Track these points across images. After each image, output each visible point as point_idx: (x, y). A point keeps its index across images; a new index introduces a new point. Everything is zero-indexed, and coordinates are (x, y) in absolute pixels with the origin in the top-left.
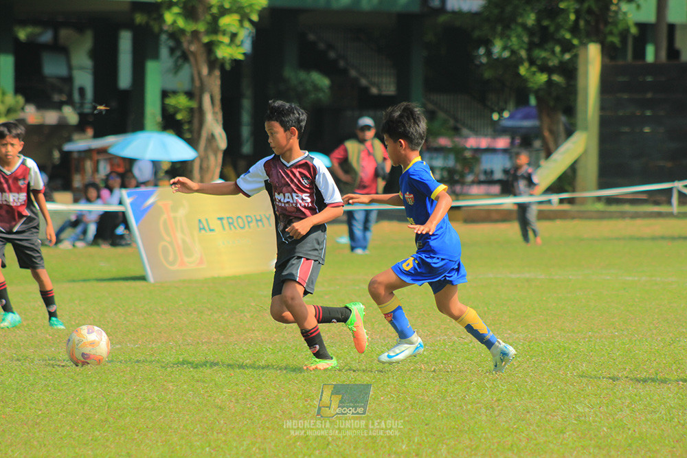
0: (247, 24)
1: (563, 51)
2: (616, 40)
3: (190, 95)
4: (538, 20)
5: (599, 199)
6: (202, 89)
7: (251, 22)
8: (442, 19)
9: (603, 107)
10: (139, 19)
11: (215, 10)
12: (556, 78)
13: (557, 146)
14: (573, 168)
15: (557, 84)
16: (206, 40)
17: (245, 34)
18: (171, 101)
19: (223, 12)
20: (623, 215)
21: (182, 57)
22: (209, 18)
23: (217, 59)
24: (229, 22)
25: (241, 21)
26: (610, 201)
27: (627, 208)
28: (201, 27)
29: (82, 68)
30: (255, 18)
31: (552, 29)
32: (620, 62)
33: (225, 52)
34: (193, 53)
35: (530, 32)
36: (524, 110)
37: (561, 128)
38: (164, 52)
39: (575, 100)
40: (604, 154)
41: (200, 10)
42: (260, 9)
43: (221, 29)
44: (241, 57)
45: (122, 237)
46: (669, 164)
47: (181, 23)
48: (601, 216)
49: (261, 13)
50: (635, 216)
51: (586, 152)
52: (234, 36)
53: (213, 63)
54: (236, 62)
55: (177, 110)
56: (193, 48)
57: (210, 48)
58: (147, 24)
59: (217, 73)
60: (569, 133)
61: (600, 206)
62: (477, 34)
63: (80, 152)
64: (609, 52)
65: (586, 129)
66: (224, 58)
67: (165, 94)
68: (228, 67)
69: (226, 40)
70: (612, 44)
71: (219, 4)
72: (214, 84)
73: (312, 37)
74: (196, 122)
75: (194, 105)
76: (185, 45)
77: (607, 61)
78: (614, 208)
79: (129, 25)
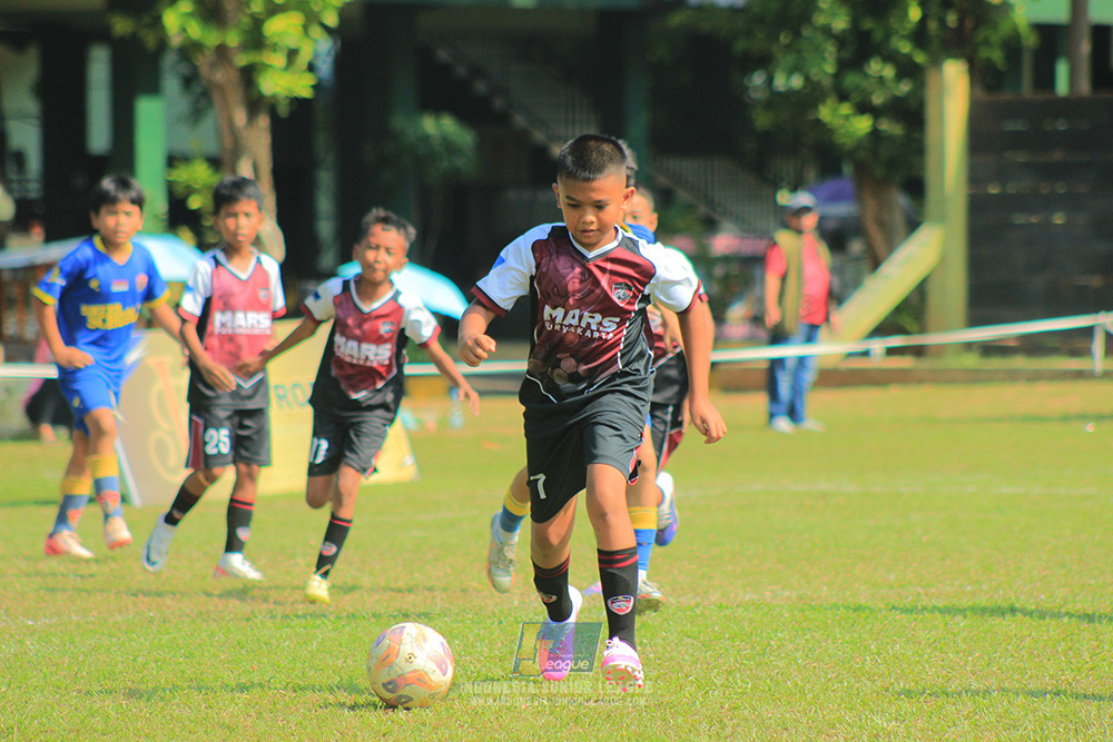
0: (316, 32)
2: (997, 56)
3: (215, 163)
4: (855, 23)
5: (968, 347)
6: (237, 151)
7: (325, 27)
8: (677, 20)
9: (975, 177)
10: (121, 26)
11: (258, 9)
12: (885, 126)
13: (891, 248)
14: (921, 290)
15: (890, 138)
16: (242, 60)
17: (319, 48)
18: (182, 175)
19: (273, 9)
20: (1012, 376)
21: (200, 95)
22: (246, 20)
23: (261, 96)
24: (284, 28)
25: (306, 28)
26: (989, 349)
28: (233, 39)
29: (22, 116)
30: (331, 20)
31: (878, 36)
32: (1007, 96)
33: (284, 83)
34: (220, 88)
35: (841, 40)
36: (833, 184)
37: (898, 219)
38: (171, 83)
39: (922, 167)
40: (977, 265)
41: (230, 6)
42: (339, 5)
43: (267, 42)
44: (307, 94)
46: (1096, 282)
47: (195, 30)
48: (973, 378)
49: (344, 13)
50: (1035, 377)
51: (942, 262)
52: (292, 54)
53: (255, 103)
54: (298, 103)
55: (190, 191)
56: (219, 76)
57: (249, 75)
58: (135, 36)
59: (263, 122)
60: (912, 225)
61: (971, 361)
62: (740, 46)
63: (15, 270)
64: (984, 77)
65: (942, 219)
66: (274, 97)
67: (172, 161)
68: (283, 111)
69: (278, 60)
70: (989, 63)
72: (258, 144)
73: (443, 55)
76: (204, 70)
77: (981, 94)
79: (104, 36)
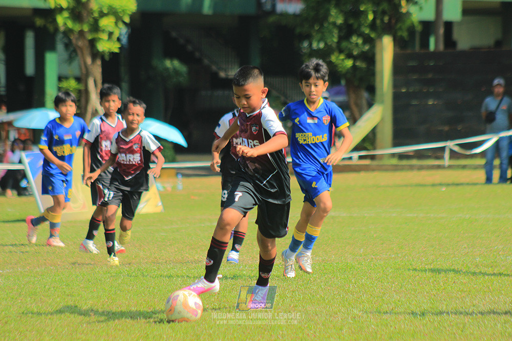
0: (121, 25)
1: (365, 43)
2: (405, 34)
3: (78, 80)
4: (346, 20)
5: (393, 155)
6: (87, 74)
7: (124, 23)
8: (272, 19)
9: (396, 85)
10: (39, 22)
11: (96, 15)
12: (358, 64)
13: (361, 115)
14: (374, 132)
15: (361, 69)
16: (90, 37)
17: (122, 31)
18: (65, 85)
19: (102, 15)
20: (411, 168)
21: (72, 52)
22: (91, 20)
23: (98, 51)
24: (107, 23)
25: (116, 23)
26: (402, 156)
27: (415, 162)
28: (86, 28)
30: (127, 20)
31: (355, 26)
32: (409, 51)
33: (107, 46)
34: (81, 49)
35: (340, 28)
36: (336, 88)
37: (364, 102)
38: (60, 47)
39: (374, 81)
40: (396, 122)
41: (85, 14)
42: (130, 13)
43: (101, 29)
44: (117, 51)
45: (25, 189)
46: (446, 128)
47: (70, 24)
48: (395, 168)
49: (132, 17)
50: (421, 168)
51: (382, 120)
52: (111, 34)
53: (95, 54)
54: (113, 54)
56: (80, 43)
57: (92, 43)
58: (45, 26)
59: (99, 62)
60: (370, 105)
61: (394, 161)
62: (298, 30)
64: (399, 43)
65: (382, 102)
66: (103, 52)
67: (60, 79)
68: (107, 58)
69: (105, 36)
70: (402, 37)
71: (99, 10)
72: (97, 70)
73: (174, 34)
74: (83, 100)
75: (81, 87)
76: (74, 41)
77: (398, 50)
78: (405, 162)
79: (32, 26)
